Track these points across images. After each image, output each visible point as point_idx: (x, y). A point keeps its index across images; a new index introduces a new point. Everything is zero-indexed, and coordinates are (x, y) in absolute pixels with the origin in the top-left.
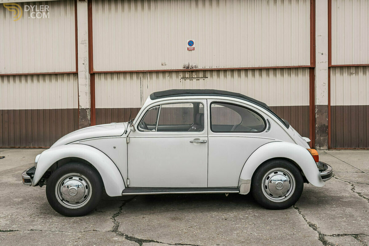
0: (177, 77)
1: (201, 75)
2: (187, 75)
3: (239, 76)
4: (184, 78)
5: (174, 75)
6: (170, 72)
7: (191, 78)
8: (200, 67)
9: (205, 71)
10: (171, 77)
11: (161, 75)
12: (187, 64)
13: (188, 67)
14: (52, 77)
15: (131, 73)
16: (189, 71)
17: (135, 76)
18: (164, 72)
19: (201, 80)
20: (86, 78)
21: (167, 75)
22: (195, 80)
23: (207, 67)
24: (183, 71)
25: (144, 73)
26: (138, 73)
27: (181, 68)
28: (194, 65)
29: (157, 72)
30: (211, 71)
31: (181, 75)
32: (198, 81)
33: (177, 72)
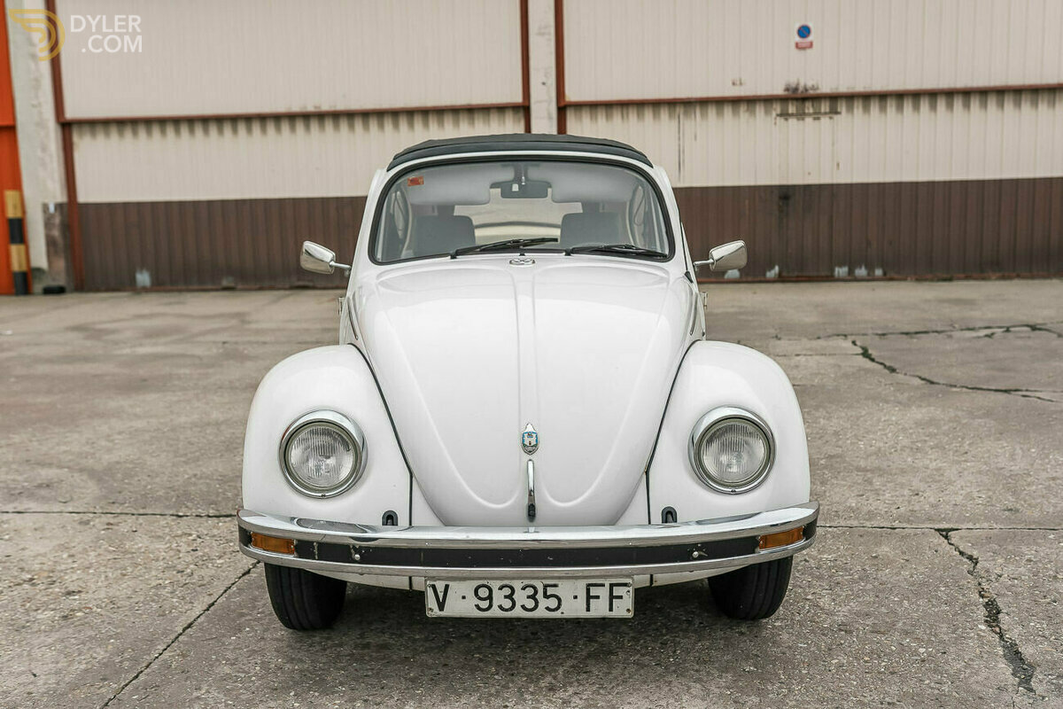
0: (767, 112)
1: (825, 107)
2: (792, 109)
3: (916, 108)
4: (785, 115)
5: (760, 109)
6: (751, 101)
7: (801, 115)
8: (826, 89)
9: (834, 98)
10: (753, 113)
11: (728, 110)
12: (793, 81)
13: (796, 89)
14: (476, 116)
15: (656, 104)
16: (797, 99)
17: (664, 113)
18: (735, 102)
19: (825, 120)
20: (550, 118)
21: (743, 108)
22: (809, 120)
23: (843, 89)
24: (783, 100)
25: (688, 104)
26: (672, 104)
27: (779, 90)
28: (809, 84)
29: (720, 102)
30: (850, 98)
31: (777, 108)
32: (817, 122)
33: (768, 100)
